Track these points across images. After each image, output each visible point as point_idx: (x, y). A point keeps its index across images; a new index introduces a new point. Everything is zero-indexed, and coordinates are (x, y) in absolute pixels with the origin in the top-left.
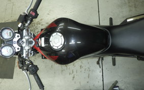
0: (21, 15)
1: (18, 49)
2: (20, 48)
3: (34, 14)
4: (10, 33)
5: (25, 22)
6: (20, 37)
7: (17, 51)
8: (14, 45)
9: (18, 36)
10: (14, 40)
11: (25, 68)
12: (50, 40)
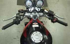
0: (53, 12)
1: (31, 10)
2: (31, 11)
3: (54, 21)
4: (41, 5)
5: (48, 15)
6: (38, 11)
7: (29, 9)
8: (33, 8)
9: (39, 10)
10: (36, 7)
11: (18, 16)
12: (37, 32)
